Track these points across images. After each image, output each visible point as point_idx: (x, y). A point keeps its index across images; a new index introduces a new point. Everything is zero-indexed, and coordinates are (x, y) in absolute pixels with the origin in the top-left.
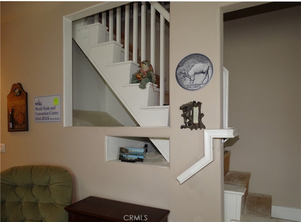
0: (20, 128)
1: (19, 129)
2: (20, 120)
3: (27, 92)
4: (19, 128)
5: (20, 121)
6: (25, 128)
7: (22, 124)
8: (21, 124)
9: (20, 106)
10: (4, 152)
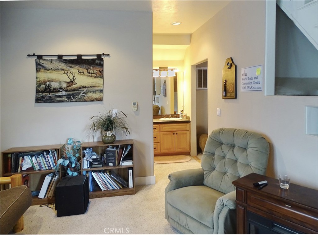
3: (236, 65)
4: (230, 96)
5: (230, 90)
6: (234, 97)
8: (231, 93)
10: (220, 115)
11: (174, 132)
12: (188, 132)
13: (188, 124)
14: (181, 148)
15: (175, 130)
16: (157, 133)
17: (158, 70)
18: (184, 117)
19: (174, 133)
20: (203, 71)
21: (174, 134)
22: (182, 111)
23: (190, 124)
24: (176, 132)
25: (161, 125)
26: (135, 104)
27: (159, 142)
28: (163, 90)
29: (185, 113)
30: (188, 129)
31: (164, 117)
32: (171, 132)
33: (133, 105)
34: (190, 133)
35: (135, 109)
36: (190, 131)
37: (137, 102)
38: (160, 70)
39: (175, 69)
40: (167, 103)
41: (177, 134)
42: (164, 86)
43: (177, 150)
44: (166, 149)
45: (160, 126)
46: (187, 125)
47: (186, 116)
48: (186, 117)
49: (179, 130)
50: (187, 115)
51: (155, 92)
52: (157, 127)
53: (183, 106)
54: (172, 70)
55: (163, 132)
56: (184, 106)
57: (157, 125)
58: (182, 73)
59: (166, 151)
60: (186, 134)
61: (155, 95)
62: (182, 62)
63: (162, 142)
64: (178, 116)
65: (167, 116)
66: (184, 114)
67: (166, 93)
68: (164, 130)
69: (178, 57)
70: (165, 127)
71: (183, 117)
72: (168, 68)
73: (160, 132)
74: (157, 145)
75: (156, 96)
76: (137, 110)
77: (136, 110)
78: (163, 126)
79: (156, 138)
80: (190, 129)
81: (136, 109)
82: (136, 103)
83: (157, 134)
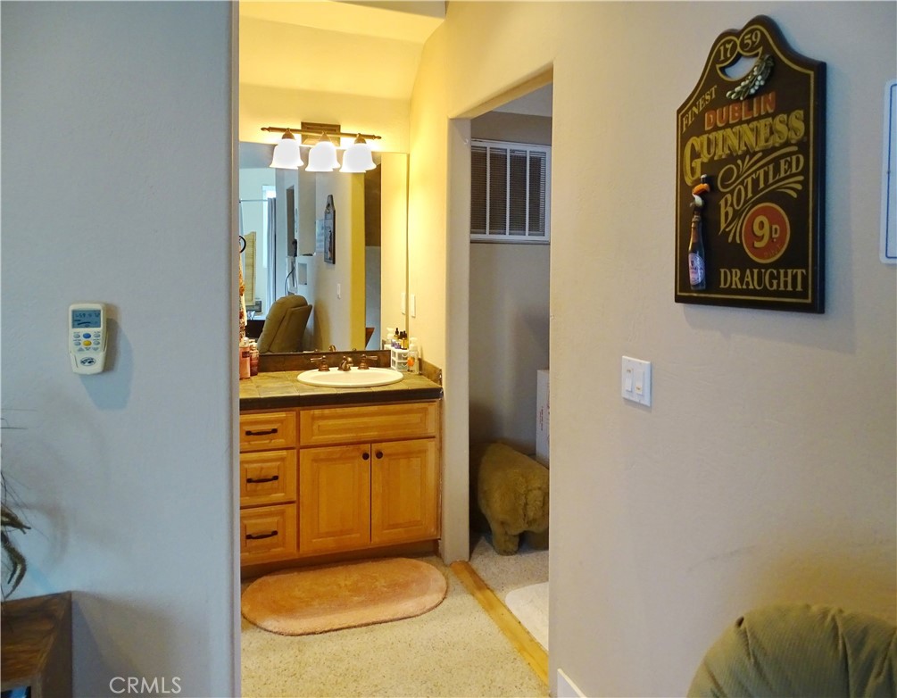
0: (765, 292)
1: (754, 292)
2: (760, 238)
3: (823, 60)
4: (754, 285)
5: (757, 244)
6: (804, 295)
7: (776, 265)
8: (766, 266)
9: (766, 152)
10: (646, 402)
11: (366, 447)
12: (431, 446)
13: (432, 408)
14: (396, 526)
15: (372, 434)
16: (284, 453)
17: (298, 136)
18: (411, 365)
19: (367, 450)
20: (492, 156)
21: (366, 456)
22: (403, 335)
23: (441, 406)
24: (376, 447)
25: (305, 414)
26: (87, 324)
27: (295, 499)
28: (323, 238)
29: (415, 349)
30: (432, 430)
31: (322, 362)
32: (351, 447)
33: (73, 331)
34: (440, 450)
35: (91, 362)
36: (439, 439)
37: (110, 309)
38: (304, 138)
39: (372, 137)
40: (339, 293)
41: (379, 455)
42: (326, 218)
43: (380, 538)
44: (328, 534)
45: (298, 416)
46: (425, 411)
47: (420, 360)
48: (420, 368)
49: (391, 434)
50: (428, 359)
51: (295, 242)
52: (281, 421)
53: (407, 314)
54: (361, 138)
55: (313, 450)
56: (411, 313)
57: (282, 415)
58: (405, 157)
59: (328, 544)
60: (423, 452)
61: (296, 255)
62: (404, 111)
63: (305, 499)
64: (383, 360)
65: (337, 360)
66: (410, 352)
67: (332, 249)
68: (318, 438)
69: (385, 82)
70: (322, 423)
71: (405, 365)
72: (342, 131)
73: (297, 447)
74: (282, 513)
75: (300, 259)
76: (109, 365)
77: (98, 366)
78: (314, 418)
79: (276, 478)
80: (441, 428)
81: (99, 357)
82: (97, 313)
83: (282, 459)
